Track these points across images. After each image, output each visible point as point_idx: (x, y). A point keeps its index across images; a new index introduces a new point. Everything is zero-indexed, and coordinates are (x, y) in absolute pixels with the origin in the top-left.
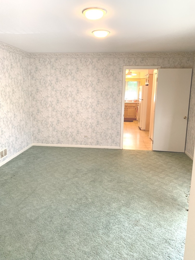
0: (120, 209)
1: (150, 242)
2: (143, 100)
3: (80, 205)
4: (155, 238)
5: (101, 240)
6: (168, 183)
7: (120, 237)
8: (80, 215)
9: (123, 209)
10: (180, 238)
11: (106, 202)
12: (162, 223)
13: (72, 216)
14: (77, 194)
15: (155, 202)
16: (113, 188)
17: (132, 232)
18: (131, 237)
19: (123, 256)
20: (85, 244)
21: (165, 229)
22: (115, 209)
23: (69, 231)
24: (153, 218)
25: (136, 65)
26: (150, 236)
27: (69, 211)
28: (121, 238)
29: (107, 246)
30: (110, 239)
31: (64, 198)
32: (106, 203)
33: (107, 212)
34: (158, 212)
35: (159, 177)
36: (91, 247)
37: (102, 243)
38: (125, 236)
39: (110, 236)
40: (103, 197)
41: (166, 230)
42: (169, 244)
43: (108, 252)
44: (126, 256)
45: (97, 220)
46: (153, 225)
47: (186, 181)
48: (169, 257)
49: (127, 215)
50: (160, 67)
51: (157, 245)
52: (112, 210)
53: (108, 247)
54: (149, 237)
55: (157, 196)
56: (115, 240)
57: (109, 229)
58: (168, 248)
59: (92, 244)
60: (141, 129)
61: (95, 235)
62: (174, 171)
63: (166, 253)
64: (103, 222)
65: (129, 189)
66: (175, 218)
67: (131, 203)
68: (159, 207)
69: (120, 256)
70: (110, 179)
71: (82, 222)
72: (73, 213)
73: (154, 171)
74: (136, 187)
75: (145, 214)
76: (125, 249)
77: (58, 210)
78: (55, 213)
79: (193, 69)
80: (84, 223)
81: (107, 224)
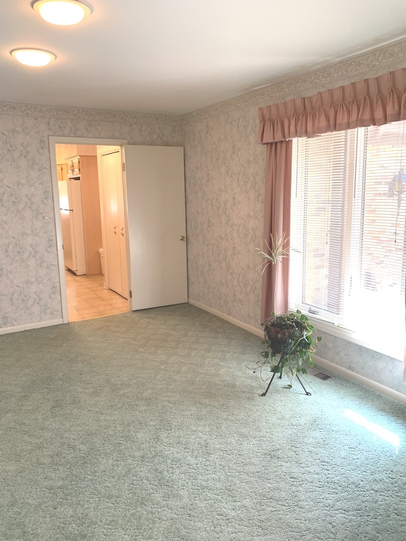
0: (158, 439)
1: (251, 470)
2: (72, 210)
3: (70, 467)
4: (253, 460)
5: (170, 511)
6: (202, 362)
7: (199, 488)
8: (86, 487)
9: (163, 435)
10: (285, 442)
11: (122, 437)
12: (243, 430)
13: (69, 497)
14: (40, 447)
15: (207, 401)
16: (112, 406)
17: (211, 468)
18: (217, 478)
19: (230, 517)
20: (147, 536)
21: (255, 439)
22: (149, 442)
23: (90, 531)
24: (225, 429)
25: (78, 135)
26: (243, 460)
27: (52, 491)
28: (203, 488)
29: (190, 514)
30: (186, 500)
31: (15, 468)
32: (121, 439)
33: (137, 454)
34: (225, 417)
35: (179, 355)
36: (163, 534)
37: (177, 515)
38: (206, 481)
39: (181, 496)
40: (106, 431)
41: (258, 439)
42: (278, 458)
43: (199, 524)
44: (233, 513)
45: (133, 479)
46: (233, 441)
47: (225, 349)
48: (292, 478)
49: (178, 443)
50: (126, 141)
51: (263, 468)
52: (144, 446)
53: (194, 516)
54: (242, 462)
55: (202, 391)
56: (195, 497)
57: (168, 484)
58: (281, 466)
59: (160, 529)
60: (77, 273)
61: (151, 509)
62: (195, 338)
63: (285, 474)
64: (146, 477)
65: (145, 394)
66: (255, 415)
67: (170, 419)
68: (218, 407)
69: (225, 518)
70: (91, 390)
71: (102, 499)
72: (65, 492)
73: (163, 347)
74: (154, 386)
75: (207, 429)
76: (223, 503)
77: (22, 500)
78: (19, 510)
79: (184, 148)
80: (110, 497)
81: (157, 476)
